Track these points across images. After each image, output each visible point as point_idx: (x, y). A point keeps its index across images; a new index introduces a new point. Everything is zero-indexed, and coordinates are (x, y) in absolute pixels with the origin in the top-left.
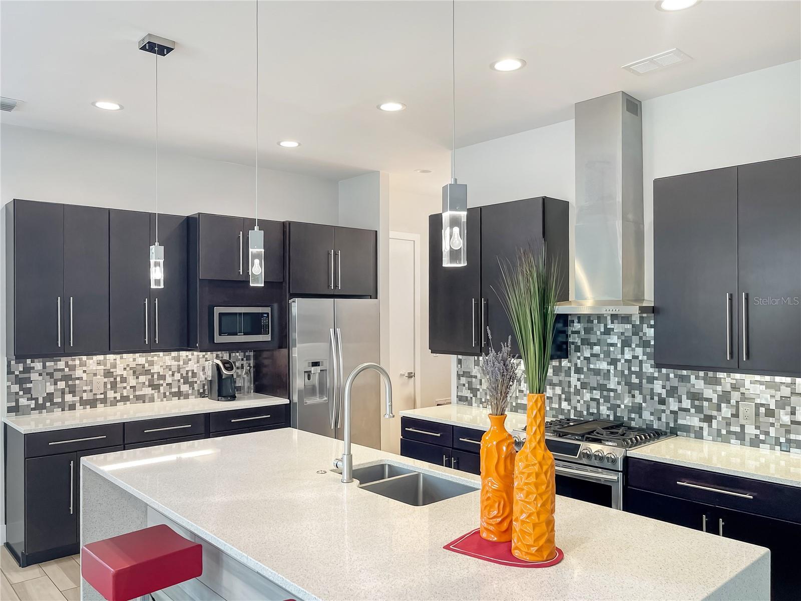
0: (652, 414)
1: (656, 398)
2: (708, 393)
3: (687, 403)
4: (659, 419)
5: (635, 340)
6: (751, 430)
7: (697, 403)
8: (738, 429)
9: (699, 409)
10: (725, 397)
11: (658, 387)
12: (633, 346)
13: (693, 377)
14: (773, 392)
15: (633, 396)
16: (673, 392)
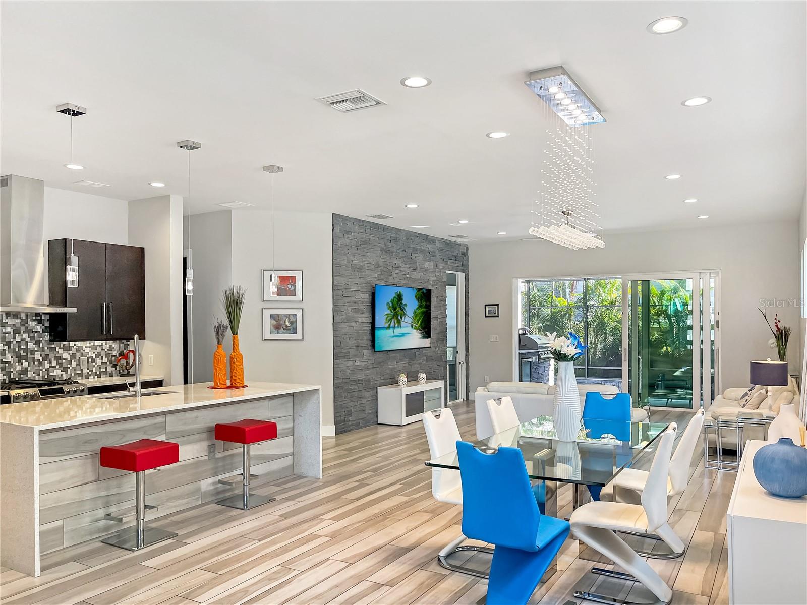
0: (34, 373)
1: (36, 363)
2: (65, 356)
3: (54, 363)
4: (39, 375)
5: (23, 329)
6: (85, 371)
7: (60, 362)
8: (79, 372)
9: (61, 365)
10: (73, 357)
11: (38, 356)
12: (22, 332)
13: (57, 348)
14: (94, 351)
15: (22, 364)
16: (46, 357)
